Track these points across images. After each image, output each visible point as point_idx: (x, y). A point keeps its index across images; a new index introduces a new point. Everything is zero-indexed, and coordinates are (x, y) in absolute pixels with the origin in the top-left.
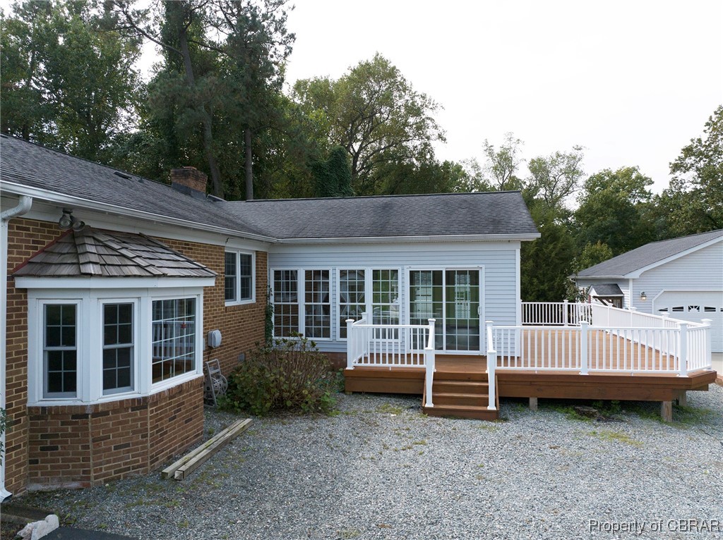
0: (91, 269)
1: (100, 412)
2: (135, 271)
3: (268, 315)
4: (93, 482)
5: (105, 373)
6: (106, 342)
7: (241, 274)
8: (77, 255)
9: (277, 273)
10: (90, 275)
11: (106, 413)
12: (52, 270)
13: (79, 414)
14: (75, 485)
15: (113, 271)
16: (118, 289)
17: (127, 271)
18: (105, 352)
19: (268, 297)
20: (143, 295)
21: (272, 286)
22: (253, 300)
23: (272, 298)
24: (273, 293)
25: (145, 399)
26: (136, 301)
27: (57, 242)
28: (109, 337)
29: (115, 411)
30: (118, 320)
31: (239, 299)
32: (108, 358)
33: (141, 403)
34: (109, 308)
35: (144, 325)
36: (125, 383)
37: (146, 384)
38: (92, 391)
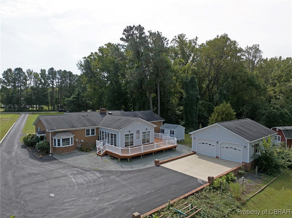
1: (57, 148)
2: (59, 136)
3: (99, 137)
7: (91, 132)
9: (100, 131)
12: (54, 136)
15: (57, 136)
19: (99, 134)
20: (61, 138)
30: (59, 140)
31: (90, 135)
32: (58, 143)
33: (61, 148)
34: (58, 140)
35: (61, 141)
36: (60, 146)
37: (61, 146)
38: (57, 146)
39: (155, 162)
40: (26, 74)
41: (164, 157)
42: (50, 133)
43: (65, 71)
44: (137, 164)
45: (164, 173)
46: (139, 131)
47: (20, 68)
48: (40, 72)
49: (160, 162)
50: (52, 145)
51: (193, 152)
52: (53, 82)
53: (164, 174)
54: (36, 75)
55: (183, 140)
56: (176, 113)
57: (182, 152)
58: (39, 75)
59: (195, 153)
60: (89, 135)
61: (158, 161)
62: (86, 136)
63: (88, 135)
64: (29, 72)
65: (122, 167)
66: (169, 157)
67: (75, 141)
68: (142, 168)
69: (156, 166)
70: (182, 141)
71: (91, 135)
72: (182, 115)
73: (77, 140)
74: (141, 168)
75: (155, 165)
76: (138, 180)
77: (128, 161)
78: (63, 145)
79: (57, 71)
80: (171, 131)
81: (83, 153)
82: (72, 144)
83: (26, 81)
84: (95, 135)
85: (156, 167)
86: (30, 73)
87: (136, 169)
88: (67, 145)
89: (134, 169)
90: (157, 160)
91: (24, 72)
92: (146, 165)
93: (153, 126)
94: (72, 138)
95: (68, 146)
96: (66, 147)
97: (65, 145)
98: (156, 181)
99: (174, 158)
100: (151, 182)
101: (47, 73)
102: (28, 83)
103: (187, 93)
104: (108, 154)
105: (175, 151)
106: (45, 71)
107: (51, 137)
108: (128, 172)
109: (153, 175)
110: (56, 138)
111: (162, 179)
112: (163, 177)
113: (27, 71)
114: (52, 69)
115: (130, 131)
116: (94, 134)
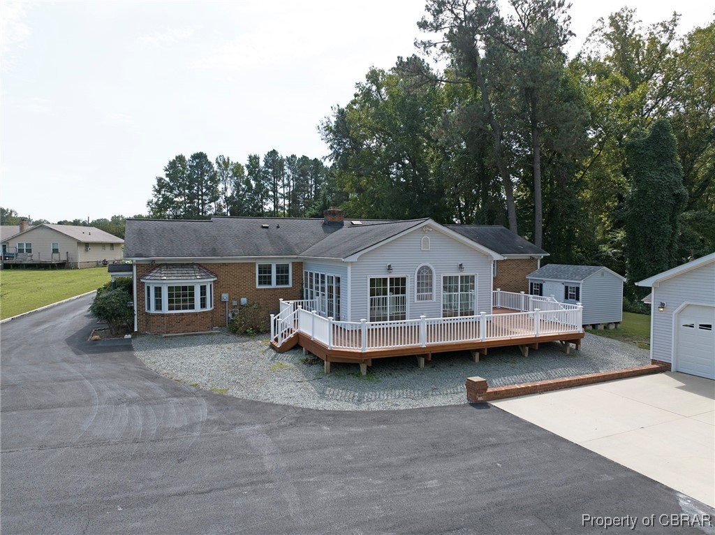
3: (302, 294)
5: (156, 306)
7: (277, 273)
9: (305, 272)
11: (156, 316)
15: (153, 278)
19: (302, 284)
21: (304, 279)
23: (304, 286)
26: (162, 286)
27: (154, 269)
28: (156, 296)
29: (159, 316)
30: (160, 288)
31: (274, 285)
32: (157, 301)
33: (163, 315)
34: (155, 288)
35: (165, 293)
36: (161, 309)
37: (165, 310)
38: (153, 309)
39: (471, 387)
40: (215, 167)
41: (522, 373)
42: (135, 268)
43: (304, 158)
44: (395, 387)
45: (493, 440)
46: (431, 272)
47: (201, 153)
48: (248, 163)
49: (489, 390)
50: (141, 306)
51: (654, 362)
52: (275, 185)
53: (494, 445)
54: (238, 169)
55: (616, 323)
56: (601, 252)
57: (606, 363)
58: (245, 168)
59: (664, 368)
60: (270, 283)
61: (483, 385)
62: (258, 287)
63: (265, 283)
64: (221, 162)
65: (322, 395)
66: (541, 375)
67: (218, 301)
68: (403, 405)
69: (472, 405)
70: (612, 327)
71: (277, 284)
72: (622, 258)
73: (225, 297)
74: (396, 408)
75: (466, 402)
76: (349, 457)
77: (359, 375)
78: (170, 308)
79: (285, 157)
80: (566, 288)
81: (232, 337)
82: (203, 305)
83: (217, 182)
84: (290, 285)
85: (471, 408)
86: (225, 164)
87: (374, 406)
88: (185, 308)
89: (364, 408)
90: (476, 379)
91: (210, 163)
92: (426, 396)
93: (488, 256)
94: (203, 288)
95: (189, 313)
96: (182, 314)
97: (178, 308)
98: (432, 479)
99: (561, 380)
100: (405, 477)
101: (262, 164)
102: (220, 190)
103: (638, 181)
104: (302, 344)
105: (575, 354)
106: (259, 158)
107: (138, 280)
108: (331, 418)
109: (434, 445)
110: (151, 281)
111: (470, 469)
112: (477, 460)
113: (217, 159)
114: (274, 153)
115: (389, 268)
116: (287, 283)
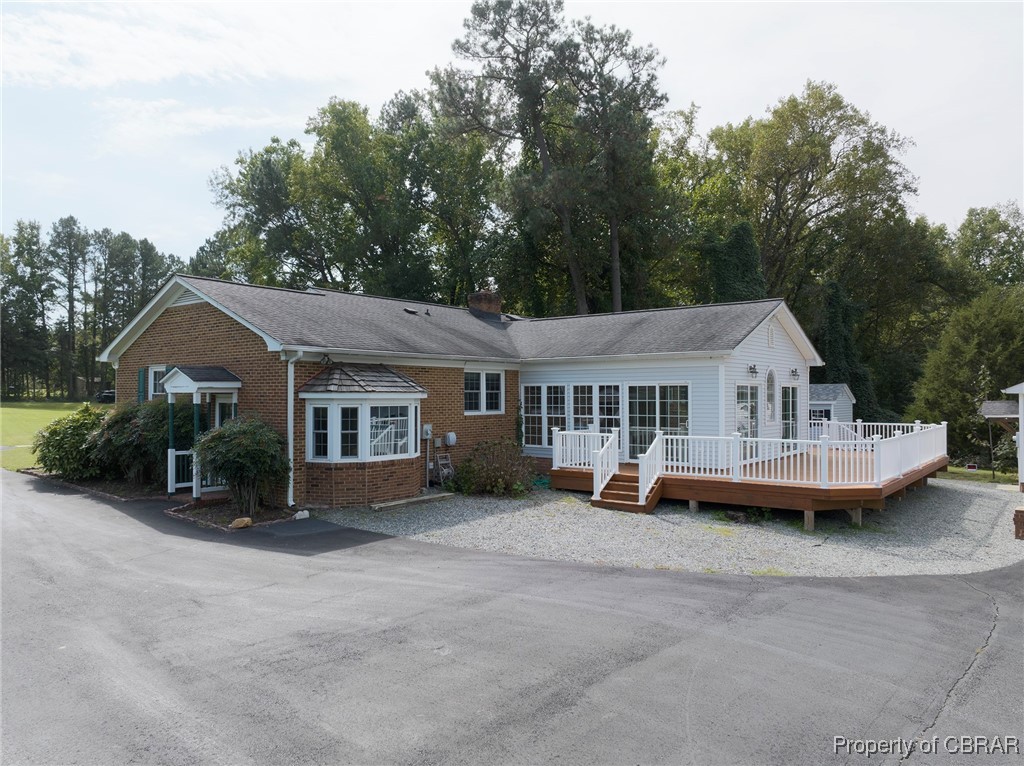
0: (332, 388)
1: (339, 468)
2: (357, 389)
3: (519, 425)
4: (334, 506)
5: (343, 447)
6: (343, 429)
7: (487, 389)
8: (328, 380)
9: (526, 388)
10: (331, 391)
11: (342, 469)
12: (316, 388)
13: (328, 468)
14: (326, 507)
15: (344, 388)
16: (349, 399)
17: (352, 389)
18: (343, 435)
19: (519, 409)
20: (363, 403)
21: (523, 400)
22: (502, 411)
23: (523, 411)
24: (523, 406)
25: (364, 463)
26: (359, 406)
27: (322, 372)
28: (345, 426)
29: (347, 469)
30: (350, 417)
31: (483, 411)
32: (344, 438)
34: (344, 410)
35: (365, 421)
37: (365, 454)
38: (335, 455)
42: (291, 369)
48: (15, 234)
50: (301, 450)
58: (11, 243)
60: (479, 407)
62: (465, 413)
63: (472, 407)
71: (486, 408)
78: (374, 450)
79: (91, 232)
88: (397, 451)
93: (807, 360)
94: (416, 412)
97: (386, 451)
101: (45, 238)
104: (679, 495)
106: (39, 228)
107: (296, 393)
110: (334, 397)
114: (69, 222)
115: (754, 370)
116: (499, 406)
